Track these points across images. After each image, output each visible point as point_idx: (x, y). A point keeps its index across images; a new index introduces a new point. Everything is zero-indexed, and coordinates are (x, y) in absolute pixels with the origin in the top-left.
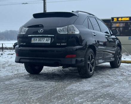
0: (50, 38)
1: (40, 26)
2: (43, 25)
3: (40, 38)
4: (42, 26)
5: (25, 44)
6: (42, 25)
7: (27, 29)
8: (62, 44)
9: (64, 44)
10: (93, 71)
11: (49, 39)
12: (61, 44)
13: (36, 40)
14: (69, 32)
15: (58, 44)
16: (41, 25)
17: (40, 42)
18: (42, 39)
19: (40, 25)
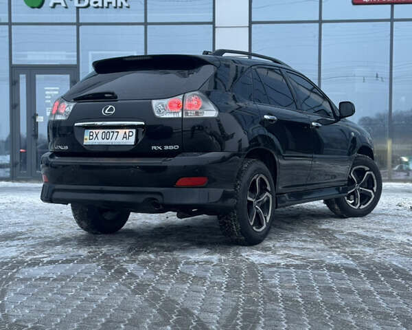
0: (134, 131)
1: (106, 95)
2: (116, 93)
3: (106, 131)
4: (112, 97)
5: (67, 148)
6: (113, 94)
7: (72, 105)
8: (166, 148)
9: (171, 148)
10: (265, 226)
11: (131, 134)
12: (163, 148)
13: (95, 136)
14: (187, 113)
15: (155, 148)
16: (109, 93)
17: (105, 142)
18: (111, 134)
19: (107, 93)
